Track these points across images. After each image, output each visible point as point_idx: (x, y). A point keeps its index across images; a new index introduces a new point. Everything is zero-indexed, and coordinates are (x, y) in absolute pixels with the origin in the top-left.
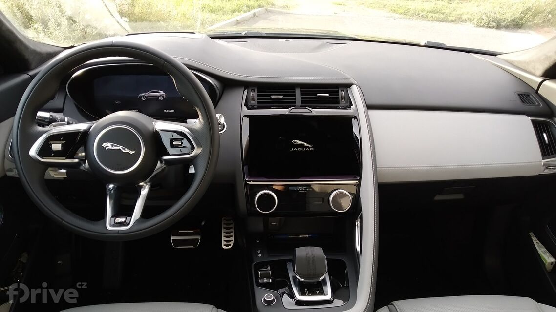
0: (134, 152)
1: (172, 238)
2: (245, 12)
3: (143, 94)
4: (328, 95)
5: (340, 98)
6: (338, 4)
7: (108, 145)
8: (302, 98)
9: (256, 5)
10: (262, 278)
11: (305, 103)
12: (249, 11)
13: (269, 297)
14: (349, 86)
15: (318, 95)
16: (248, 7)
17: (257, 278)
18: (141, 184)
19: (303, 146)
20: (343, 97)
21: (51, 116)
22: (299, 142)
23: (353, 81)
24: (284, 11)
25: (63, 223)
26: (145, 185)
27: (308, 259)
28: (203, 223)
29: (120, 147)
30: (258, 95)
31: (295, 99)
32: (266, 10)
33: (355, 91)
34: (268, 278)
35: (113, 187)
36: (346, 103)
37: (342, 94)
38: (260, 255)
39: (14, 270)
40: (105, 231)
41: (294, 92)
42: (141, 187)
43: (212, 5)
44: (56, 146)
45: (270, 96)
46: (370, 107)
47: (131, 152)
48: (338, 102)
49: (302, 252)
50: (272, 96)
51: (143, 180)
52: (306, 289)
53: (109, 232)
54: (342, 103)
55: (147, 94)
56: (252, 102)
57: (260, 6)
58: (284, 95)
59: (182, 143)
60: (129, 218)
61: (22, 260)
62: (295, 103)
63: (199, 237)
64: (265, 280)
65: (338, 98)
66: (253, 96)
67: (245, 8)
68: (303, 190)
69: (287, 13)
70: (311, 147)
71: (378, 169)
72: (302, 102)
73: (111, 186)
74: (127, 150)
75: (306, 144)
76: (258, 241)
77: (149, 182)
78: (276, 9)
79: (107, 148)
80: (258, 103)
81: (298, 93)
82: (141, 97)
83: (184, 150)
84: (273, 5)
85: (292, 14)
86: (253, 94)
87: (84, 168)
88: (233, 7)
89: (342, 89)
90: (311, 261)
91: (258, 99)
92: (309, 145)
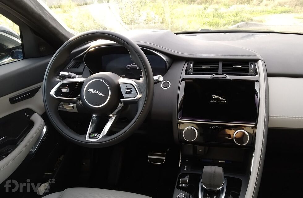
0: (105, 95)
1: (149, 157)
2: (232, 25)
3: (128, 66)
4: (241, 66)
5: (249, 69)
6: (297, 18)
7: (92, 91)
8: (223, 68)
9: (240, 21)
10: (182, 183)
11: (225, 71)
12: (235, 24)
13: (181, 195)
14: (256, 61)
15: (234, 66)
16: (235, 22)
17: (179, 183)
18: (110, 115)
19: (219, 99)
20: (252, 68)
21: (69, 74)
22: (216, 97)
23: (259, 57)
24: (259, 23)
25: (63, 134)
26: (113, 116)
27: (210, 173)
28: (168, 150)
29: (97, 92)
30: (194, 66)
31: (218, 69)
32: (247, 23)
33: (260, 64)
34: (186, 184)
35: (95, 116)
36: (253, 72)
37: (252, 66)
38: (185, 169)
39: (56, 164)
40: (85, 141)
41: (218, 64)
42: (111, 117)
43: (212, 22)
44: (64, 90)
45: (201, 66)
46: (269, 75)
47: (103, 95)
48: (248, 72)
49: (207, 169)
50: (203, 67)
51: (111, 113)
52: (208, 194)
53: (86, 141)
54: (251, 72)
55: (130, 66)
56: (190, 70)
57: (243, 21)
58: (210, 66)
59: (131, 91)
60: (99, 134)
61: (60, 159)
62: (218, 71)
63: (164, 158)
64: (184, 185)
65: (248, 69)
66: (191, 67)
67: (232, 23)
68: (216, 128)
69: (261, 25)
70: (224, 100)
71: (270, 117)
72: (223, 71)
73: (94, 115)
74: (101, 94)
75: (221, 98)
76: (187, 161)
77: (115, 115)
78: (253, 23)
79: (90, 92)
80: (193, 71)
81: (221, 65)
82: (127, 67)
83: (132, 95)
84: (252, 20)
85: (264, 25)
86: (191, 65)
87: (80, 103)
88: (224, 22)
89: (252, 63)
90: (213, 175)
91: (194, 69)
92: (223, 99)
